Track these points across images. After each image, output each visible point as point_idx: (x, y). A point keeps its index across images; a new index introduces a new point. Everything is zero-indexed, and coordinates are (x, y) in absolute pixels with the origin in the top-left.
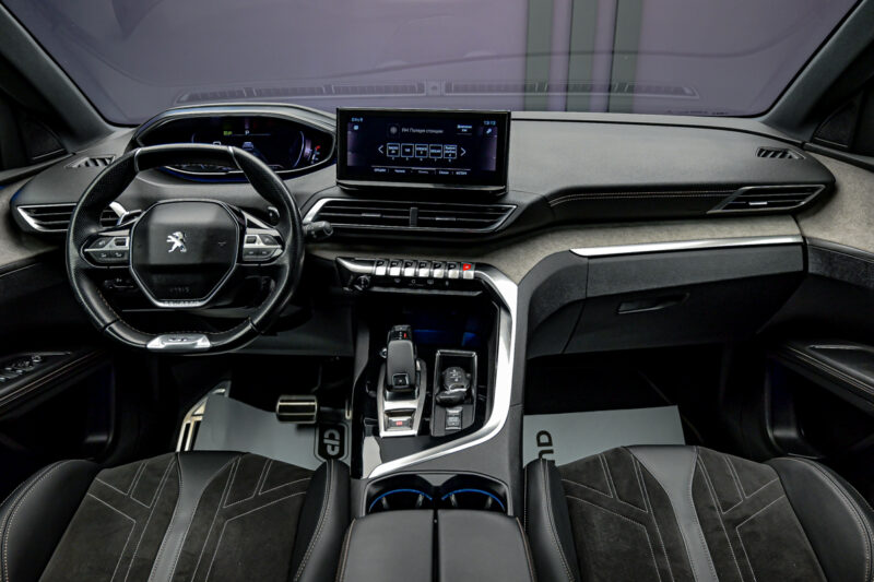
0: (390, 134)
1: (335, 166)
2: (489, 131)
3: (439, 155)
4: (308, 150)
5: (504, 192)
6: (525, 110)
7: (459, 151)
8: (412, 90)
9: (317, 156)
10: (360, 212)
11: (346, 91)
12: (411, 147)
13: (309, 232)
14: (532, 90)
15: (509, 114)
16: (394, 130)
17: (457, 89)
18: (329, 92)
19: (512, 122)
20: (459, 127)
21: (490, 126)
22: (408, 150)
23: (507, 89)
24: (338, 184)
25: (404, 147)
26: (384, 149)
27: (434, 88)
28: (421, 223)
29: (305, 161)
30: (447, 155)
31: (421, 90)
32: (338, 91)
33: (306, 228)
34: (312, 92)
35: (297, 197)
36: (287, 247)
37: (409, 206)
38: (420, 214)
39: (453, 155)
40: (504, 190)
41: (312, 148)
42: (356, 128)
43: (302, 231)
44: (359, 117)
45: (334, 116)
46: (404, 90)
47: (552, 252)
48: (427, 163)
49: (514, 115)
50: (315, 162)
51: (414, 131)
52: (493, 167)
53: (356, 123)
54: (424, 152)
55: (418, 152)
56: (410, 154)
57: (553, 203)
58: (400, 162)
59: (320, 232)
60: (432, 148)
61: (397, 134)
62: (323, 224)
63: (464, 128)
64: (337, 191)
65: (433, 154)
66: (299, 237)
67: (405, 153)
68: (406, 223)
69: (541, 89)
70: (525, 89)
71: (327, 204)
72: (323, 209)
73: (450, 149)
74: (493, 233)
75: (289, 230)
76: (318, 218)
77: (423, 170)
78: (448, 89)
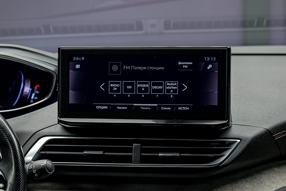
0: (112, 72)
1: (56, 103)
2: (210, 67)
3: (161, 91)
4: (27, 90)
5: (227, 127)
6: (245, 44)
7: (181, 87)
8: (131, 28)
9: (36, 95)
10: (82, 149)
11: (65, 30)
12: (132, 84)
13: (30, 170)
14: (251, 24)
15: (229, 49)
16: (115, 68)
17: (176, 26)
18: (48, 31)
19: (232, 58)
20: (180, 63)
21: (210, 62)
22: (130, 87)
23: (226, 25)
24: (59, 121)
25: (126, 84)
26: (106, 87)
27: (153, 26)
28: (143, 160)
29: (25, 100)
30: (169, 91)
31: (140, 27)
32: (57, 31)
33: (27, 167)
34: (31, 32)
35: (19, 135)
36: (9, 186)
37: (131, 143)
38: (143, 151)
39: (175, 91)
40: (227, 124)
41: (32, 87)
42: (78, 66)
43: (24, 169)
44: (80, 56)
45: (56, 56)
46: (123, 28)
47: (279, 187)
48: (149, 99)
49: (234, 50)
50: (35, 101)
51: (135, 68)
52: (215, 102)
53: (78, 62)
54: (146, 89)
55: (140, 88)
56: (132, 90)
57: (277, 136)
58: (122, 99)
59: (42, 170)
60: (154, 84)
61: (118, 72)
62: (44, 162)
63: (185, 64)
64: (58, 129)
65: (154, 91)
66: (22, 176)
67: (126, 90)
68: (129, 160)
69: (259, 24)
70: (244, 24)
71: (48, 142)
72: (44, 148)
73: (172, 85)
74: (218, 167)
75: (11, 168)
76: (39, 156)
77: (145, 106)
78: (167, 26)
